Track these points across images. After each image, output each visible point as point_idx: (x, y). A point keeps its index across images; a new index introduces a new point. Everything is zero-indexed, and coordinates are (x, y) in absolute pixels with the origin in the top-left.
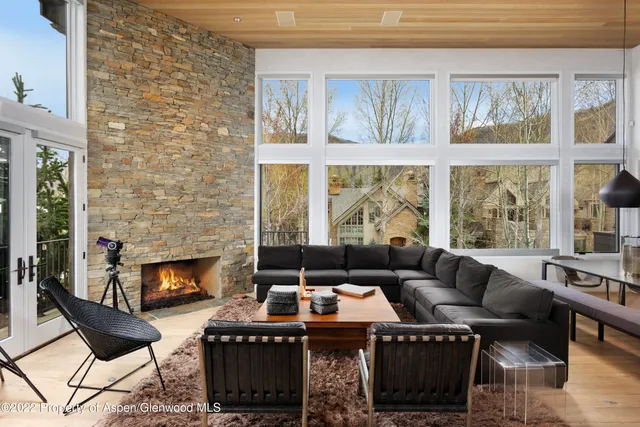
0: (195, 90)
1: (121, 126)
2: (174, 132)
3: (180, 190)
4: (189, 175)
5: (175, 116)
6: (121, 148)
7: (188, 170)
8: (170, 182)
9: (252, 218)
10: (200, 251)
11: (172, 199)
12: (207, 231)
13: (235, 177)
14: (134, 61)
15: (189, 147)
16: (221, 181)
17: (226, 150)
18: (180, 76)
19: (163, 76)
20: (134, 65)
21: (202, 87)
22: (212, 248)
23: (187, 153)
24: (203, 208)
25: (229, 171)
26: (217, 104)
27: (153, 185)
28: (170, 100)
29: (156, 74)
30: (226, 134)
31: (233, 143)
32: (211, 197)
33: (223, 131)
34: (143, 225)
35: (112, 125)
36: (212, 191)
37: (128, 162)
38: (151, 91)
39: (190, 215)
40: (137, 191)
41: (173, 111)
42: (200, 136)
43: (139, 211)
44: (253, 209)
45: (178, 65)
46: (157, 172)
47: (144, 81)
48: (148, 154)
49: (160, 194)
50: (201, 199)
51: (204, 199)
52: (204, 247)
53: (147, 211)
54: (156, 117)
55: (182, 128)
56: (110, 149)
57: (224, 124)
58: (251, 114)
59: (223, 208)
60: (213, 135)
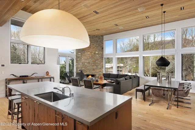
0: (91, 46)
1: (80, 54)
2: (88, 54)
3: (89, 63)
7: (90, 60)
8: (87, 61)
9: (103, 68)
11: (88, 65)
12: (94, 70)
13: (99, 60)
15: (91, 56)
16: (96, 61)
17: (97, 56)
22: (95, 73)
24: (93, 66)
25: (98, 59)
27: (85, 62)
31: (99, 54)
33: (97, 52)
35: (79, 54)
36: (95, 63)
37: (81, 59)
39: (90, 67)
40: (82, 63)
41: (88, 50)
42: (92, 54)
46: (85, 60)
48: (84, 57)
49: (86, 64)
50: (93, 64)
52: (93, 73)
53: (84, 66)
55: (89, 53)
56: (79, 57)
57: (97, 51)
58: (103, 49)
59: (97, 66)
60: (95, 53)
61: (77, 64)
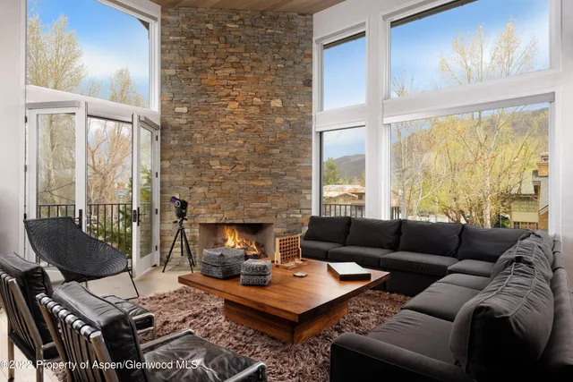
0: (247, 68)
1: (185, 110)
2: (228, 109)
3: (233, 161)
4: (242, 146)
5: (228, 95)
6: (184, 127)
7: (240, 142)
8: (223, 153)
9: (310, 188)
10: (251, 217)
11: (227, 169)
12: (259, 198)
13: (288, 146)
14: (194, 54)
15: (242, 121)
16: (275, 151)
17: (279, 120)
18: (234, 59)
19: (219, 62)
20: (194, 59)
21: (254, 64)
22: (264, 215)
23: (239, 127)
24: (256, 176)
25: (283, 141)
26: (269, 79)
27: (209, 156)
28: (225, 82)
29: (212, 61)
30: (279, 105)
31: (287, 113)
32: (264, 166)
33: (277, 103)
34: (200, 190)
35: (178, 110)
36: (265, 161)
37: (190, 138)
38: (209, 78)
39: (242, 182)
40: (196, 161)
41: (227, 91)
42: (252, 110)
43: (198, 179)
44: (310, 179)
45: (232, 50)
46: (213, 145)
47: (203, 70)
48: (206, 130)
49: (216, 165)
50: (253, 169)
51: (256, 169)
52: (257, 213)
53: (204, 179)
54: (212, 99)
55: (233, 106)
56: (177, 129)
57: (277, 96)
58: (308, 83)
59: (275, 176)
60: (264, 109)
61: (167, 164)
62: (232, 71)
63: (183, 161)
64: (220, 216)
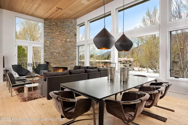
0: (62, 32)
1: (49, 42)
3: (59, 53)
4: (61, 50)
5: (58, 39)
6: (49, 46)
7: (60, 49)
8: (57, 51)
9: (76, 59)
10: (63, 65)
11: (57, 55)
12: (64, 62)
13: (71, 50)
14: (51, 30)
15: (61, 44)
16: (68, 51)
17: (69, 44)
18: (59, 30)
19: (56, 31)
20: (51, 31)
21: (64, 31)
22: (65, 65)
24: (64, 57)
25: (70, 48)
26: (67, 34)
27: (54, 52)
28: (57, 36)
29: (54, 31)
30: (69, 40)
31: (71, 42)
32: (65, 54)
33: (68, 40)
34: (52, 60)
35: (47, 42)
37: (50, 48)
38: (54, 34)
39: (61, 58)
40: (51, 53)
42: (63, 42)
44: (76, 57)
45: (59, 28)
46: (55, 50)
47: (53, 33)
48: (53, 46)
49: (55, 54)
51: (64, 55)
53: (53, 57)
54: (55, 39)
55: (59, 41)
56: (47, 46)
57: (69, 38)
58: (75, 35)
59: (68, 57)
60: (66, 41)
61: (45, 54)
62: (59, 33)
63: (48, 53)
64: (56, 65)
